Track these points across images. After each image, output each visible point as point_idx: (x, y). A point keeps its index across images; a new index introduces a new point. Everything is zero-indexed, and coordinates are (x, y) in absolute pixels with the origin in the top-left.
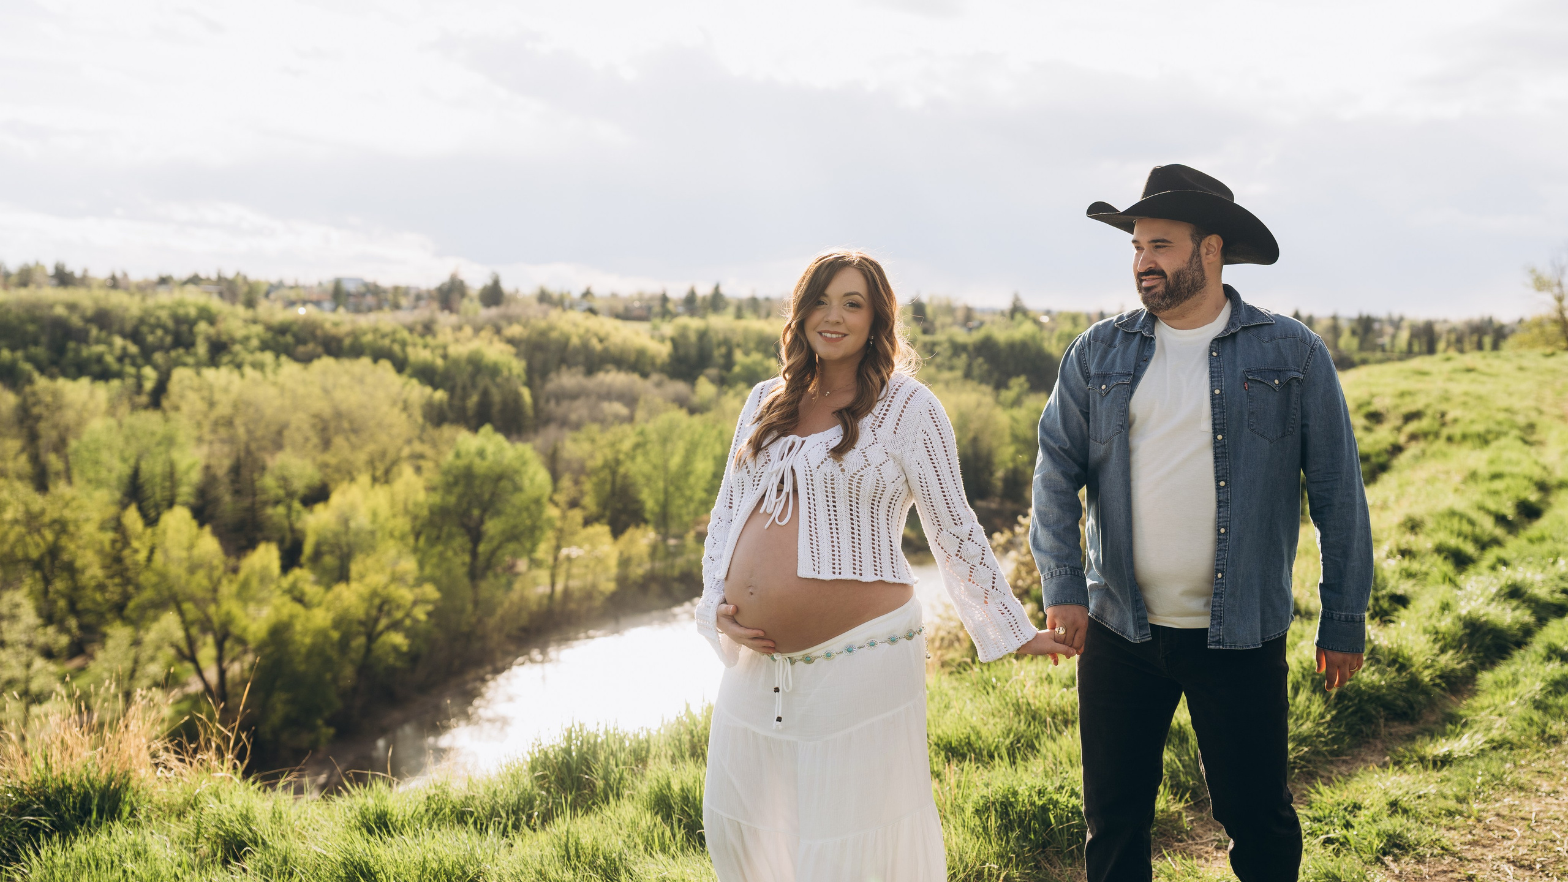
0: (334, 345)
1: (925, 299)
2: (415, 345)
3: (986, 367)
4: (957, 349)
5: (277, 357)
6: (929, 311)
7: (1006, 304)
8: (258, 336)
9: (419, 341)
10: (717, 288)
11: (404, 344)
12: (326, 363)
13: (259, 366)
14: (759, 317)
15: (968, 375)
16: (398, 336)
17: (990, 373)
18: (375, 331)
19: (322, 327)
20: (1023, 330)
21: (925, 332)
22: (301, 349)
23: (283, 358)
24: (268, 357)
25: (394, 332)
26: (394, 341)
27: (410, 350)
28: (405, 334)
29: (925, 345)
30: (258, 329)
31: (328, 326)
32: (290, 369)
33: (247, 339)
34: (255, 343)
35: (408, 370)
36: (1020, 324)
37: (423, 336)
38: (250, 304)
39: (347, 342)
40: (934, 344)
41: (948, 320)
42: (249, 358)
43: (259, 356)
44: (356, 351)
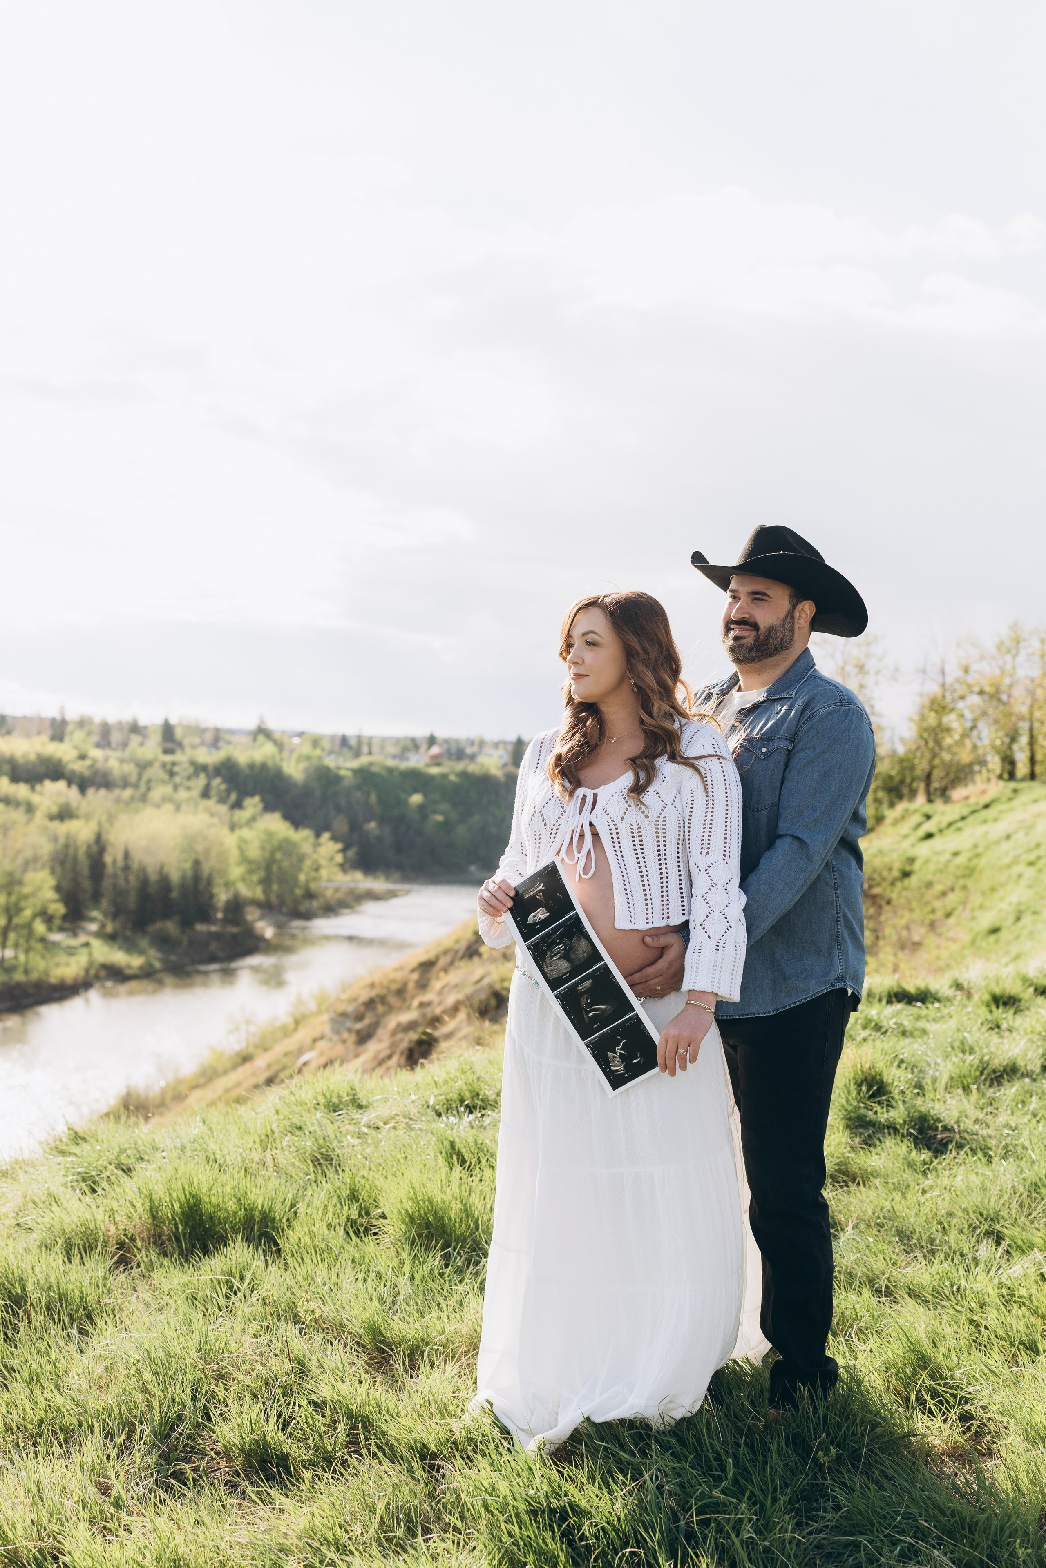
1: (173, 721)
3: (223, 787)
4: (199, 768)
6: (179, 732)
7: (251, 724)
15: (205, 794)
17: (228, 792)
20: (264, 752)
29: (164, 765)
36: (262, 745)
40: (174, 764)
41: (197, 741)
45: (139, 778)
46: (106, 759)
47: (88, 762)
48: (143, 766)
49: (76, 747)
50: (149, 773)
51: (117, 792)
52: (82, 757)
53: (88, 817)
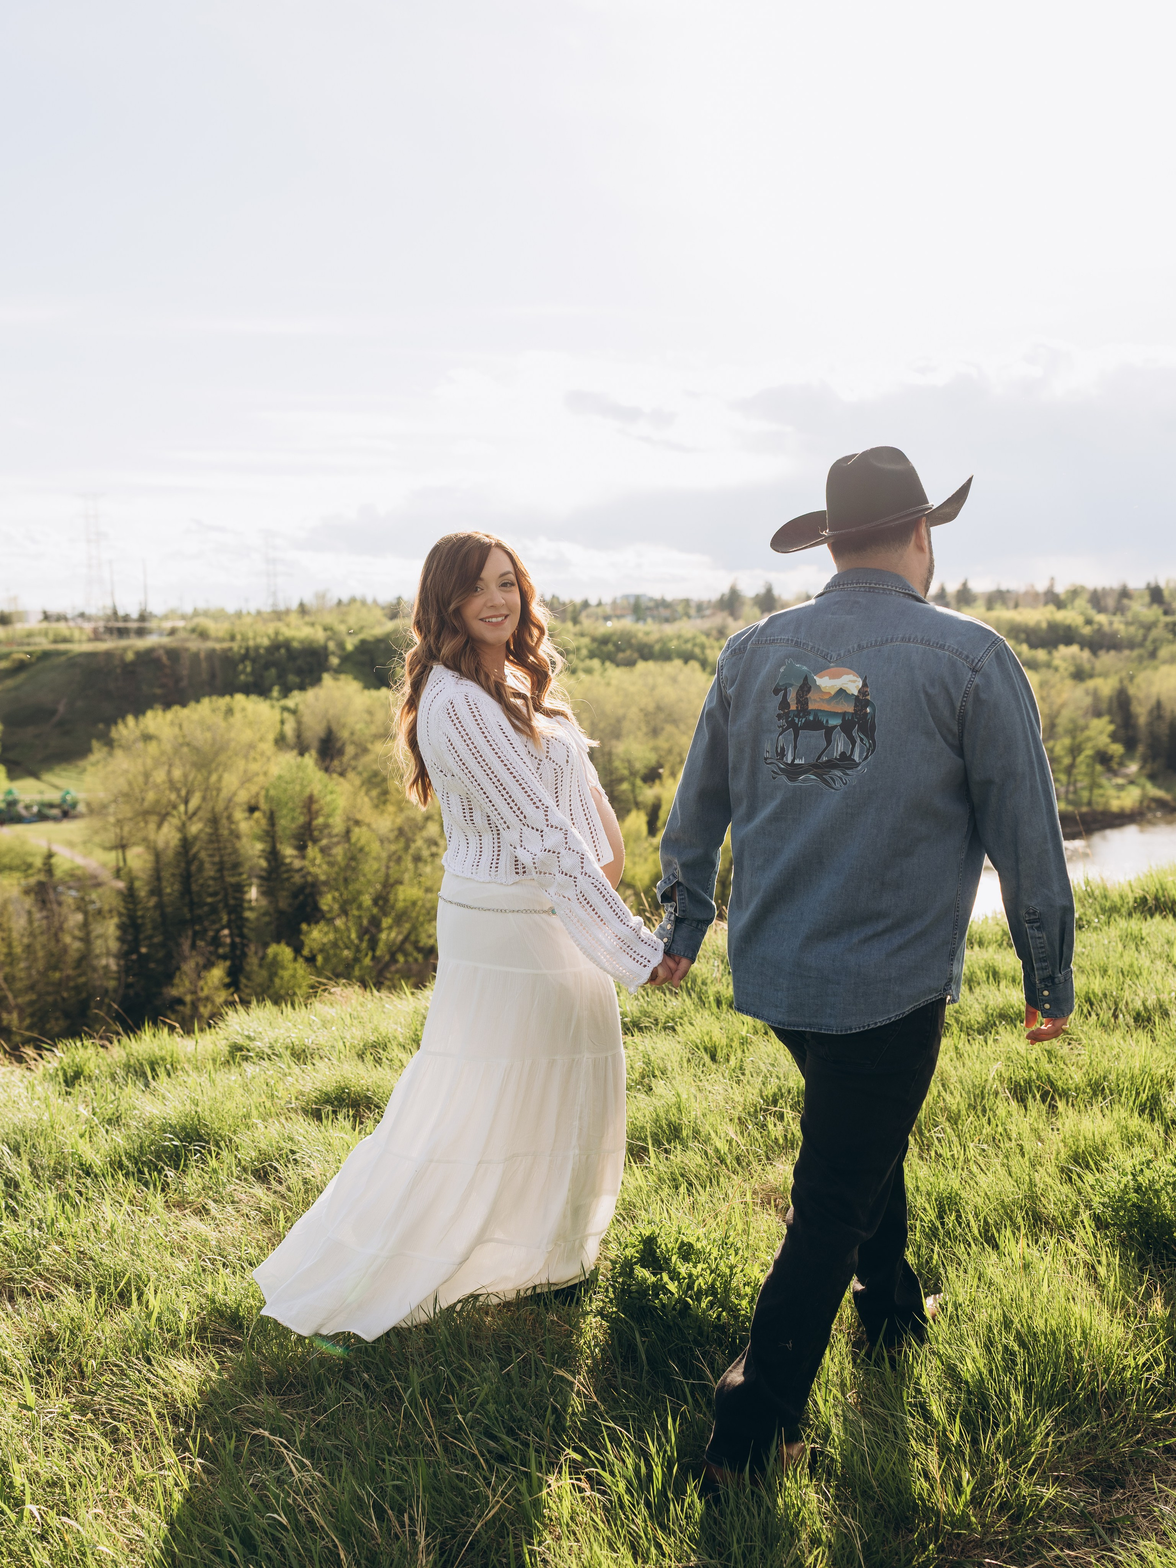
0: (646, 651)
1: (1162, 584)
2: (712, 648)
5: (603, 663)
6: (1166, 593)
8: (586, 646)
9: (716, 644)
10: (965, 585)
11: (703, 647)
12: (641, 666)
13: (589, 671)
14: (1008, 608)
16: (698, 641)
18: (679, 637)
19: (635, 636)
21: (1166, 613)
22: (621, 656)
23: (608, 664)
24: (596, 663)
25: (694, 638)
26: (695, 645)
27: (708, 652)
28: (703, 639)
29: (1167, 625)
30: (586, 641)
31: (640, 635)
32: (615, 673)
33: (578, 649)
34: (584, 652)
35: (709, 669)
37: (718, 639)
38: (575, 621)
39: (657, 647)
42: (581, 665)
43: (589, 663)
44: (665, 656)
45: (1145, 638)
46: (1111, 623)
47: (1096, 627)
48: (1149, 627)
49: (1082, 614)
50: (1155, 633)
51: (1126, 652)
52: (1089, 622)
53: (1105, 675)
